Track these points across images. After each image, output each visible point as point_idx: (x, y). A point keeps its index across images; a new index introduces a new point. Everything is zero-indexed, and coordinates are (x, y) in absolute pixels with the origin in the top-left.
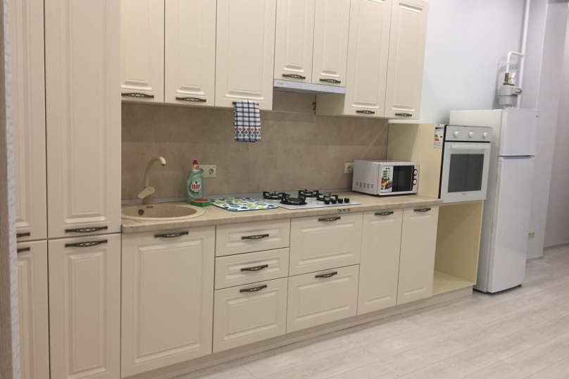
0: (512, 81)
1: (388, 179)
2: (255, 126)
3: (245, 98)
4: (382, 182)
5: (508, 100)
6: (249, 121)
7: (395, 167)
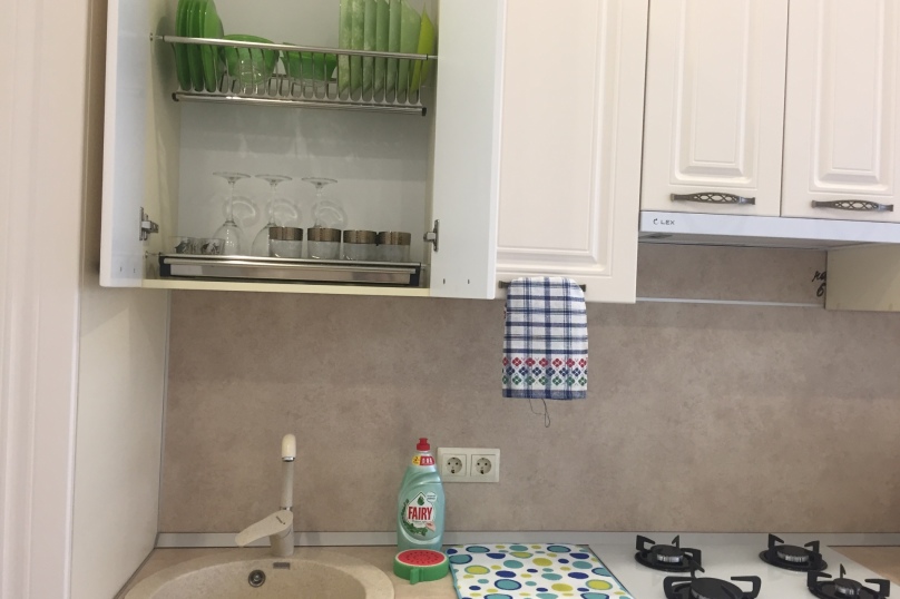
2: (568, 352)
3: (535, 271)
6: (548, 338)
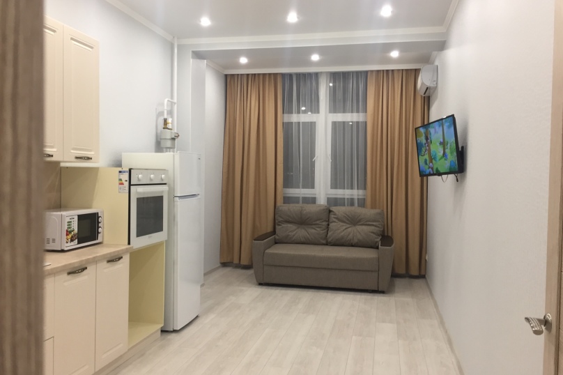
0: (170, 126)
1: (73, 230)
4: (67, 235)
5: (169, 144)
7: (79, 216)
